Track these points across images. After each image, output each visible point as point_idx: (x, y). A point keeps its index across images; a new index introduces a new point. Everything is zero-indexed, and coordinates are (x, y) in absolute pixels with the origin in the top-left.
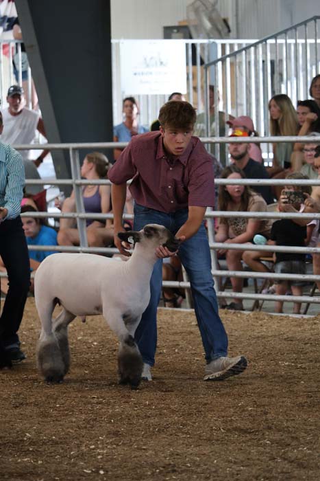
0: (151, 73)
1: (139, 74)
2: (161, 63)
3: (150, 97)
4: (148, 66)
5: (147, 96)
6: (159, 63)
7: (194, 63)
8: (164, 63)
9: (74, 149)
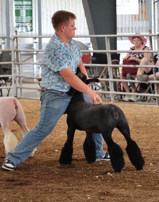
0: (124, 6)
1: (119, 6)
2: (128, 1)
3: (123, 16)
4: (123, 2)
5: (122, 15)
6: (127, 1)
7: (142, 2)
8: (129, 1)
9: (107, 37)
